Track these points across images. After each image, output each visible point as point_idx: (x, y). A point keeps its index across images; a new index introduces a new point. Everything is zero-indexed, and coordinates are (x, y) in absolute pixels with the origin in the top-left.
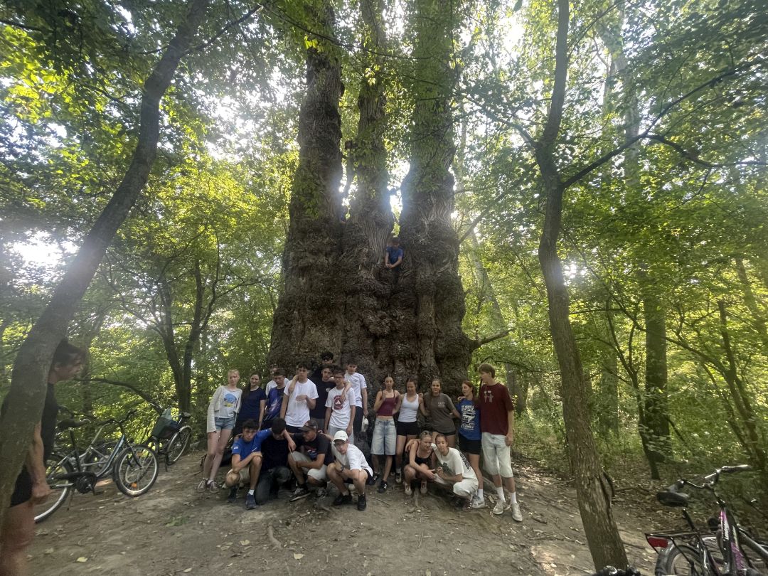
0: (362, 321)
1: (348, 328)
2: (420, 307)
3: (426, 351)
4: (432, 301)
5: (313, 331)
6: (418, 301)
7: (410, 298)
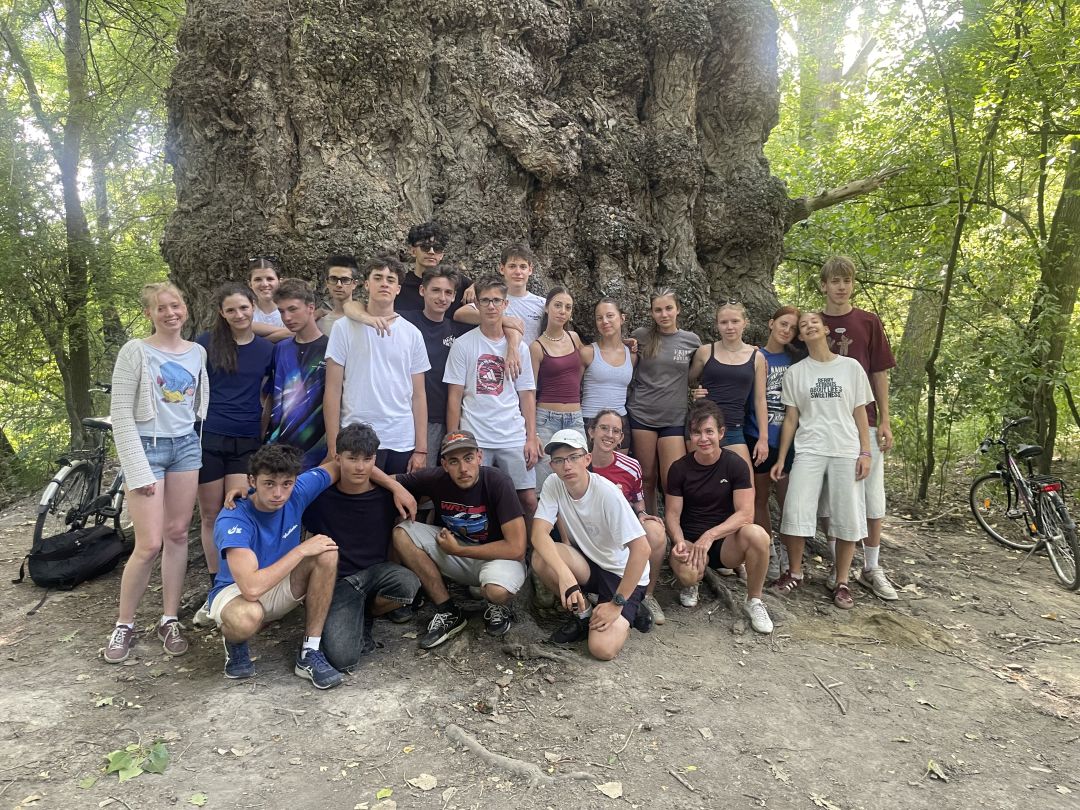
0: (492, 132)
1: (447, 150)
2: (659, 93)
3: (678, 228)
4: (695, 75)
5: (330, 155)
6: (652, 72)
7: (632, 61)
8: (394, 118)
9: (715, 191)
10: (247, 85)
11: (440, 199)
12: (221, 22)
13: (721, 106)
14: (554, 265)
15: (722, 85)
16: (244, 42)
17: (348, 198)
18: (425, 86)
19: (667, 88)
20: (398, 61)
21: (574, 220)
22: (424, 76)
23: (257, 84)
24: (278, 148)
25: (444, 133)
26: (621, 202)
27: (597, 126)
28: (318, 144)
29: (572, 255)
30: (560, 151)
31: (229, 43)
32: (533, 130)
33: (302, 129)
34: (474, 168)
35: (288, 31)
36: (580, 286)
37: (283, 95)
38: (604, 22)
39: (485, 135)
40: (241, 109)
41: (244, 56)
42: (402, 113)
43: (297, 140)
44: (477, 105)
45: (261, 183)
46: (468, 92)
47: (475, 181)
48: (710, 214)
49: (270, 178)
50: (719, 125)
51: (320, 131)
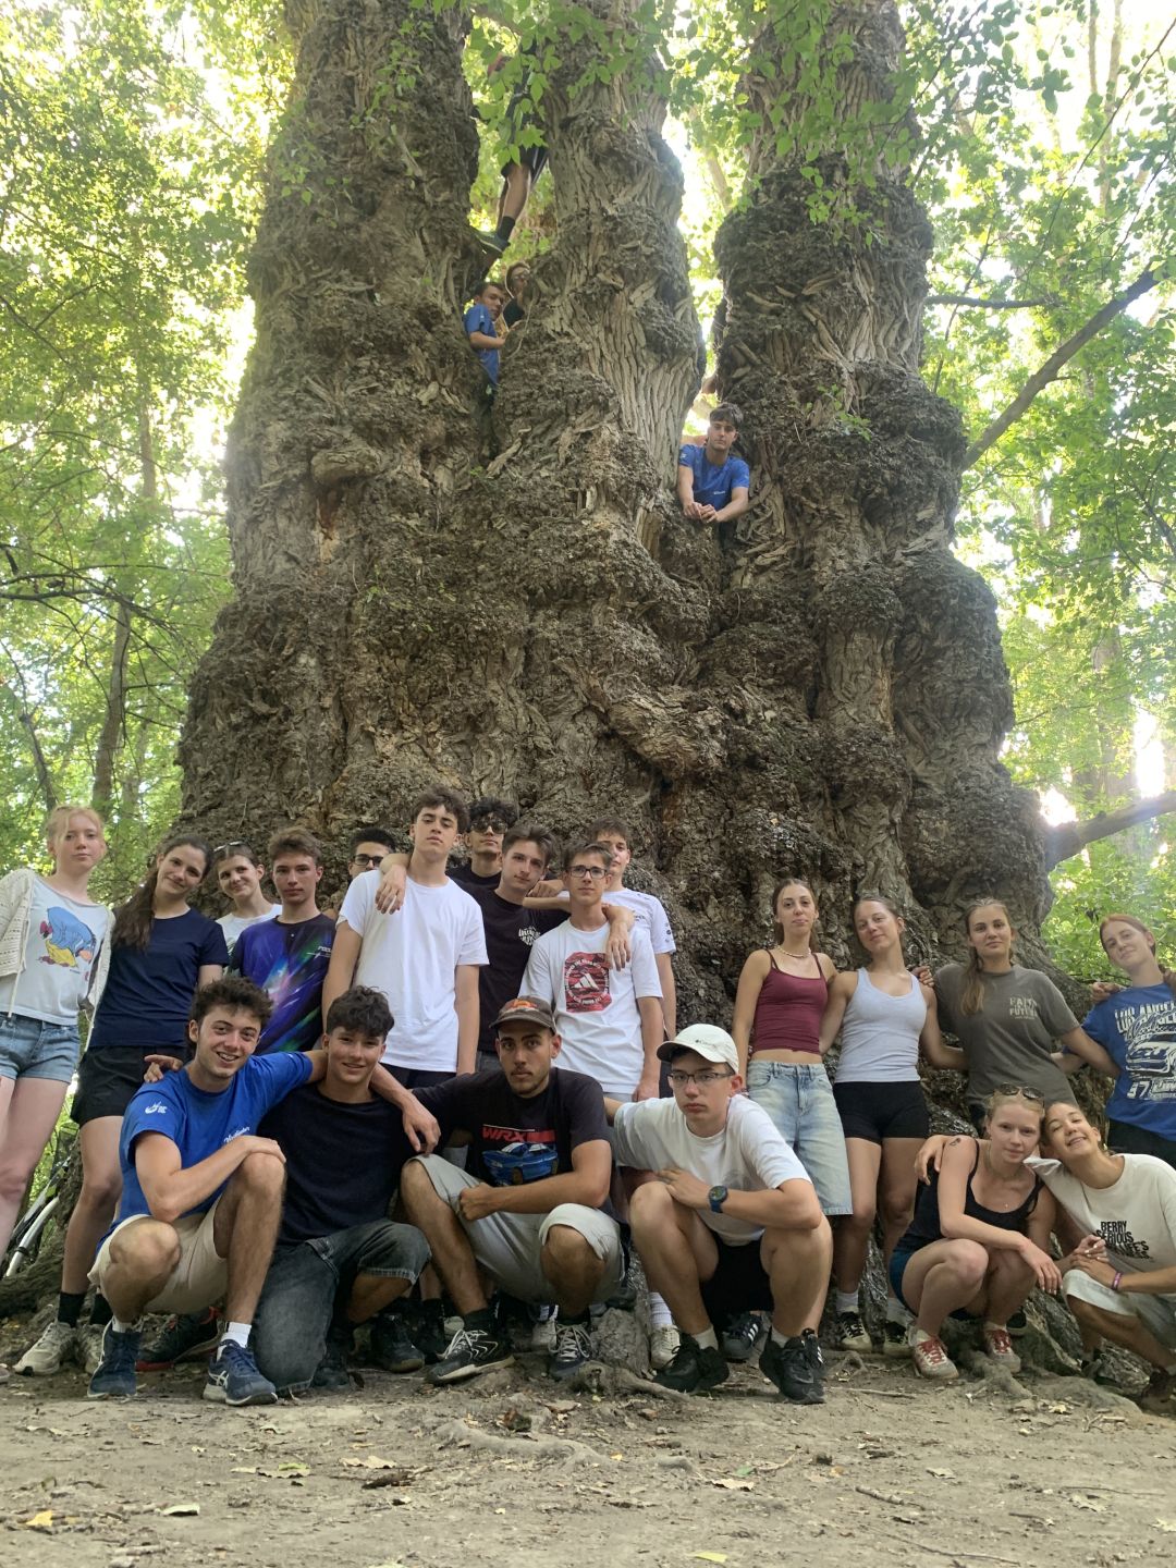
0: (603, 718)
1: (543, 741)
2: (835, 684)
3: (877, 849)
4: (884, 661)
5: (386, 743)
6: (824, 660)
7: (794, 644)
8: (473, 701)
9: (930, 804)
10: (291, 660)
11: (530, 801)
12: (271, 595)
13: (928, 700)
14: (690, 888)
15: (925, 674)
16: (293, 616)
17: (404, 792)
18: (516, 666)
19: (846, 676)
20: (483, 632)
21: (718, 831)
22: (515, 654)
23: (303, 660)
24: (319, 733)
25: (539, 720)
26: (788, 807)
27: (750, 719)
28: (372, 729)
29: (716, 874)
30: (696, 735)
31: (276, 618)
32: (658, 712)
33: (353, 711)
34: (578, 761)
35: (350, 605)
36: (731, 920)
37: (334, 672)
38: (755, 603)
39: (594, 722)
40: (278, 687)
41: (292, 632)
42: (484, 695)
43: (346, 726)
44: (584, 686)
45: (291, 774)
46: (572, 671)
47: (579, 780)
48: (925, 833)
49: (304, 767)
50: (928, 726)
51: (377, 715)
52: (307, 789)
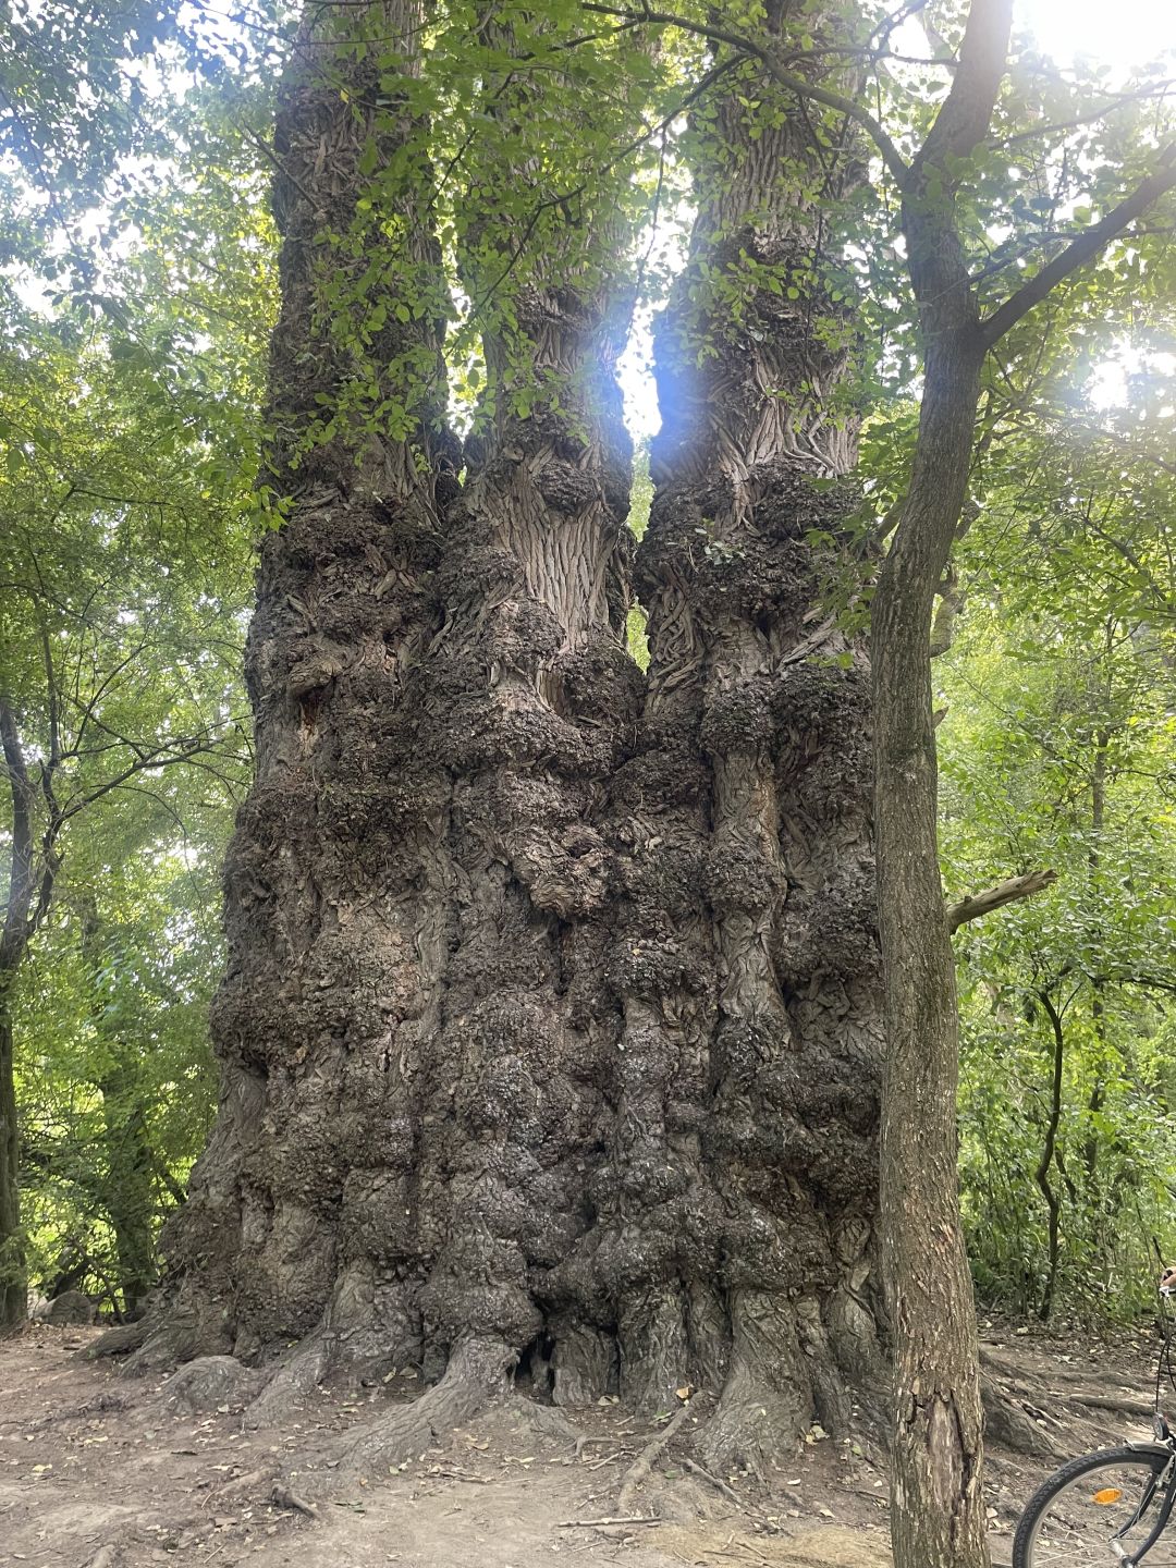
0: (509, 869)
1: (464, 895)
2: (721, 800)
3: (740, 959)
4: (760, 774)
5: (345, 911)
6: (713, 782)
7: (680, 771)
8: (408, 869)
10: (275, 854)
11: (455, 946)
13: (804, 804)
14: (573, 1014)
15: (800, 781)
17: (353, 955)
18: (442, 831)
19: (728, 792)
20: (407, 811)
21: (602, 958)
22: (439, 822)
23: (283, 853)
24: (297, 911)
25: (463, 875)
26: (657, 933)
27: (636, 848)
28: (334, 903)
29: (595, 1001)
30: (572, 883)
31: (267, 818)
32: (544, 863)
33: (321, 890)
34: (491, 909)
37: (305, 860)
38: (650, 734)
39: (501, 873)
40: (268, 878)
42: (417, 861)
43: (319, 898)
44: (491, 843)
46: (481, 832)
48: (786, 939)
50: (808, 826)
51: (338, 889)
52: (290, 958)
